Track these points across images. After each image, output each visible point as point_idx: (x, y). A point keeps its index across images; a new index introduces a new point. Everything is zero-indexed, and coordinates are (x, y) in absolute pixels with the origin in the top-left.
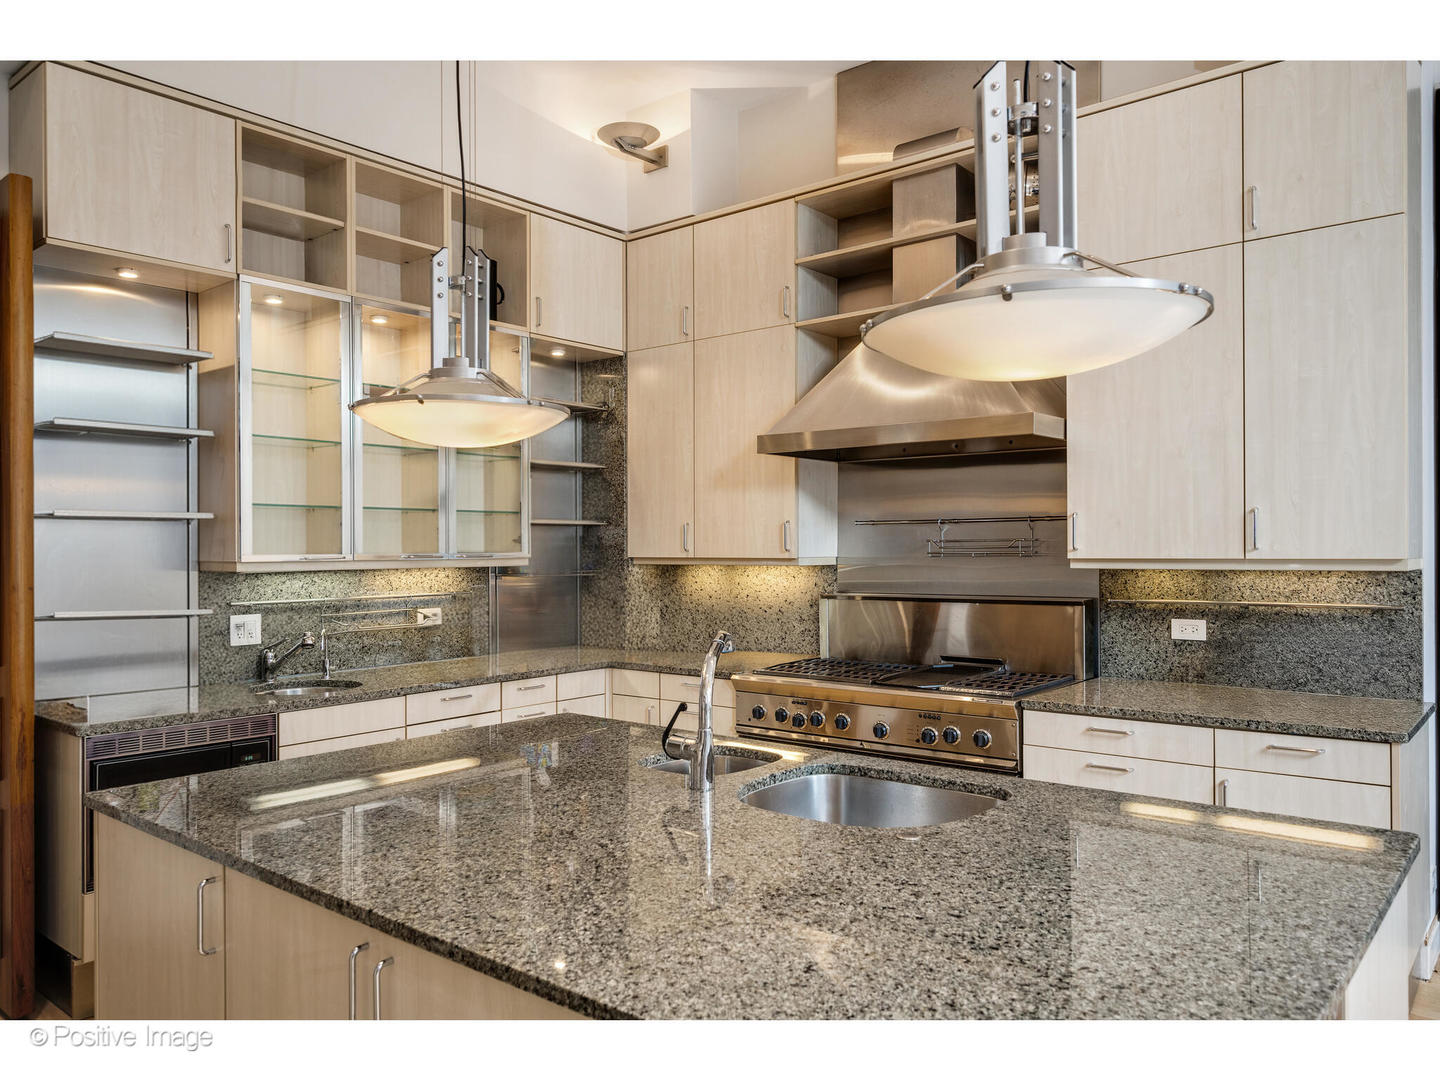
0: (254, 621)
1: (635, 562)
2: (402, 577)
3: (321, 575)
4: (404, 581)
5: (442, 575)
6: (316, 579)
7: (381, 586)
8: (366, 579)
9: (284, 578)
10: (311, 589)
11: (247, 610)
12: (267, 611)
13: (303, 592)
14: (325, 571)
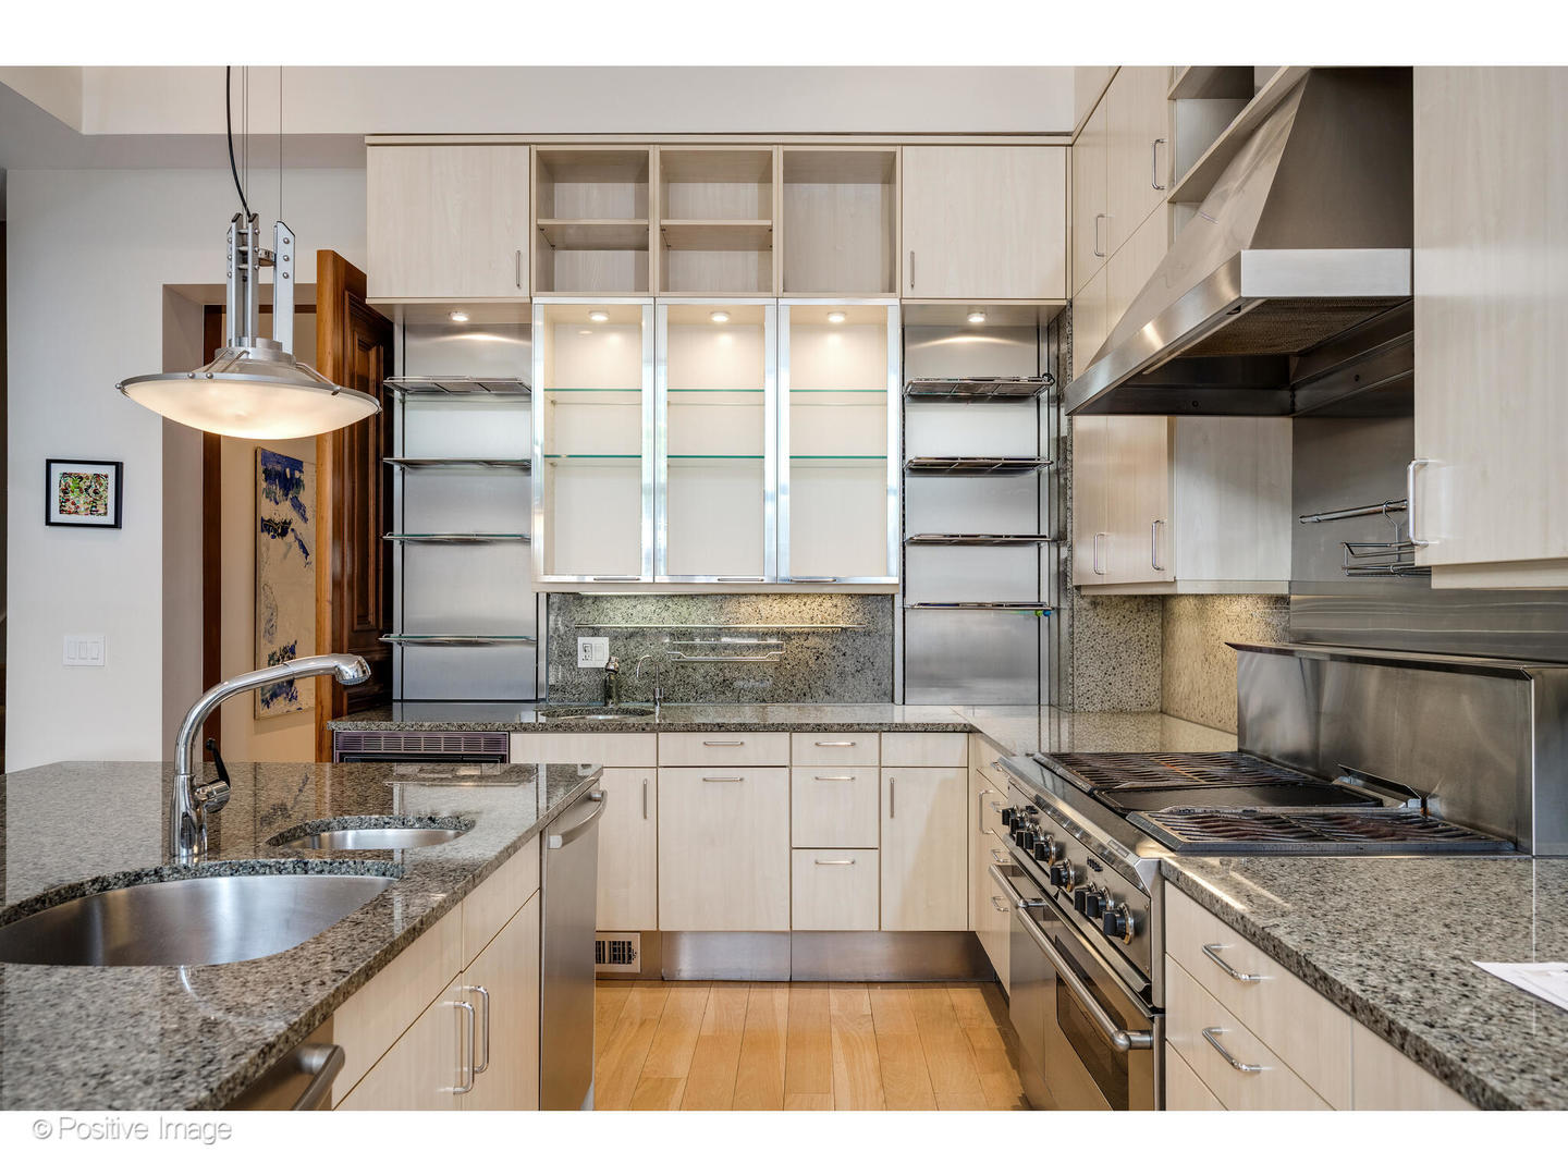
0: (603, 643)
1: (1083, 593)
2: (774, 605)
3: (676, 599)
4: (777, 610)
5: (828, 604)
6: (670, 604)
7: (747, 614)
8: (731, 606)
9: (633, 602)
10: (665, 614)
11: (596, 632)
12: (615, 635)
13: (655, 617)
14: (680, 596)
